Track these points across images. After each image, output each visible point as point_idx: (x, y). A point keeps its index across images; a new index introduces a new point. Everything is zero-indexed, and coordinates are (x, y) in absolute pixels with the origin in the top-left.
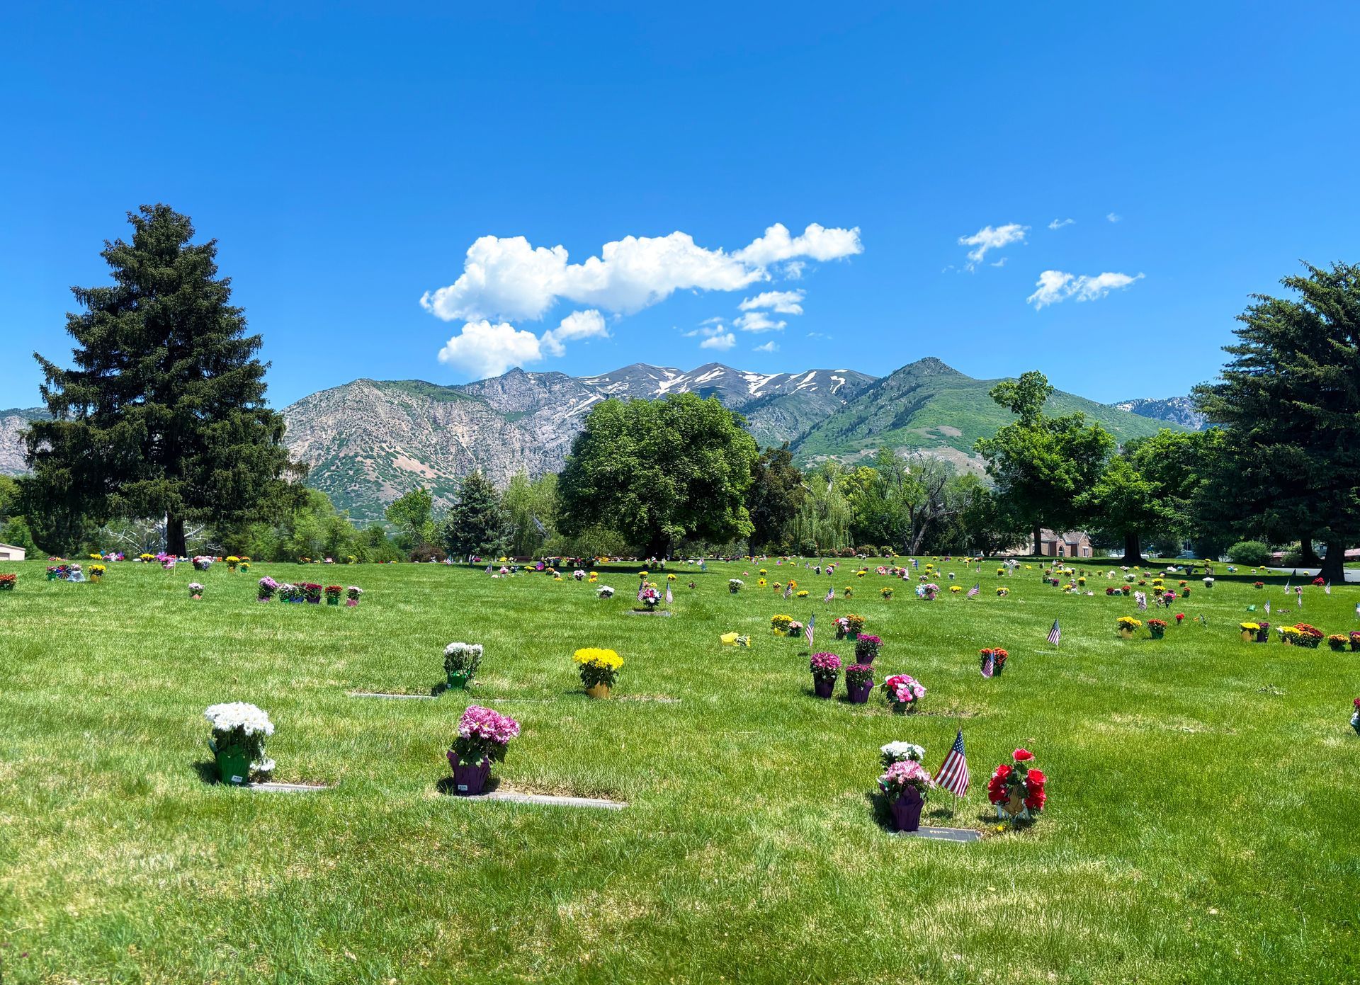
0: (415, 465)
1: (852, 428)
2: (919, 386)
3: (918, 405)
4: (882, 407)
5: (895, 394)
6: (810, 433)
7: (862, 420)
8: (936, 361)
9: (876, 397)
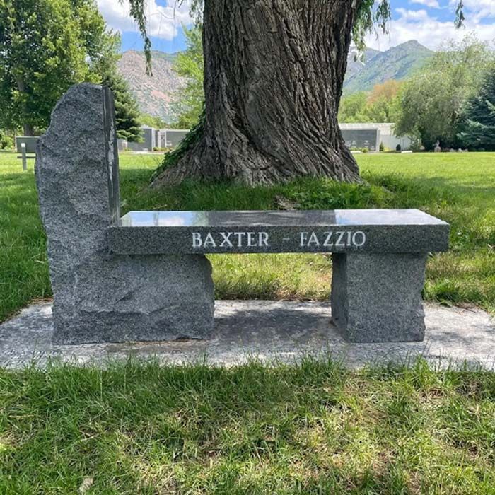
0: (162, 95)
1: (372, 78)
2: (407, 55)
3: (407, 65)
4: (388, 66)
5: (394, 60)
6: (350, 81)
7: (377, 74)
8: (416, 42)
9: (384, 61)
